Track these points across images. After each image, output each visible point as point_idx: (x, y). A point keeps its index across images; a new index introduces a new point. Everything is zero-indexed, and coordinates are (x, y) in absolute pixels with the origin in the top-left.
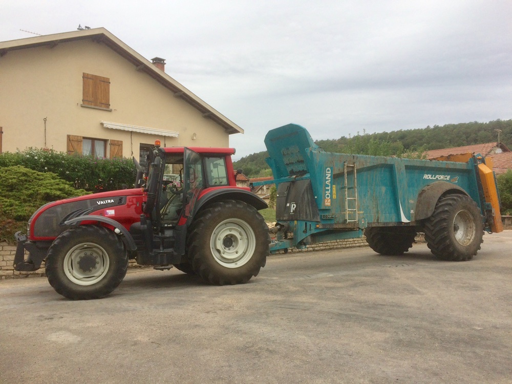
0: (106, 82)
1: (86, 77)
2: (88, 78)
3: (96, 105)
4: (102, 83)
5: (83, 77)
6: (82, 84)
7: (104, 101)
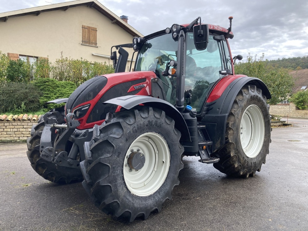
0: (95, 30)
1: (83, 27)
2: (85, 28)
3: (89, 44)
4: (93, 31)
5: (82, 28)
6: (81, 31)
7: (93, 42)
